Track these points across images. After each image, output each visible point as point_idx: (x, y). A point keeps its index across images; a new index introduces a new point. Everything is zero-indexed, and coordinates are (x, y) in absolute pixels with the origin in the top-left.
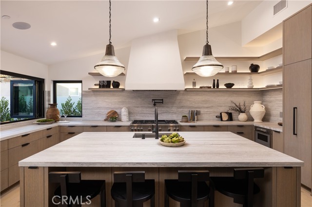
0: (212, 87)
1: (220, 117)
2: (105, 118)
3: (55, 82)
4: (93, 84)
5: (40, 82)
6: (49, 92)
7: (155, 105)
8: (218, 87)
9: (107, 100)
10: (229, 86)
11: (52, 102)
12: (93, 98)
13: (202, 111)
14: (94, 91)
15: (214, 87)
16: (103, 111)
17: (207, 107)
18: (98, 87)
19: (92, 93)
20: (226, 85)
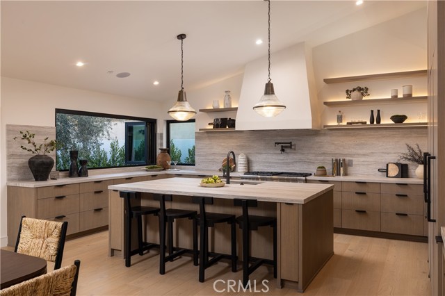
0: (368, 123)
1: (385, 171)
2: (221, 167)
3: (169, 122)
4: (206, 123)
5: (151, 123)
6: (162, 134)
7: (283, 150)
8: (379, 122)
9: (222, 144)
10: (399, 119)
11: (165, 147)
12: (207, 142)
13: (355, 160)
14: (208, 132)
15: (372, 122)
16: (218, 158)
17: (364, 155)
18: (212, 127)
19: (206, 135)
20: (393, 118)
